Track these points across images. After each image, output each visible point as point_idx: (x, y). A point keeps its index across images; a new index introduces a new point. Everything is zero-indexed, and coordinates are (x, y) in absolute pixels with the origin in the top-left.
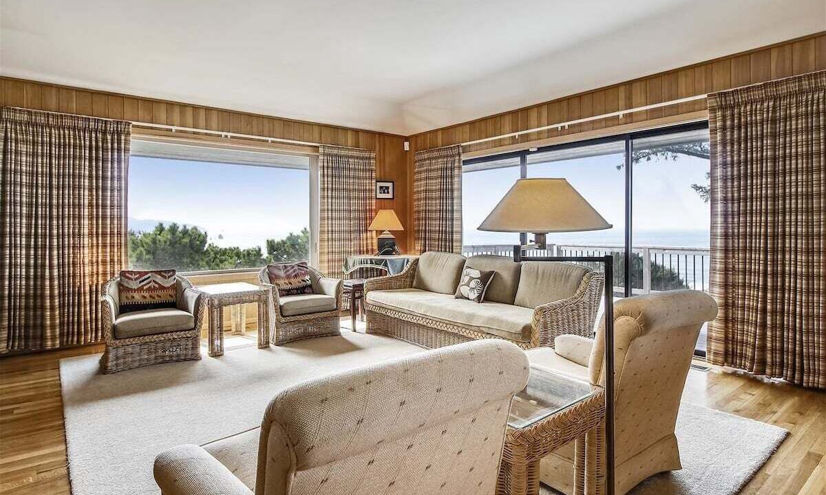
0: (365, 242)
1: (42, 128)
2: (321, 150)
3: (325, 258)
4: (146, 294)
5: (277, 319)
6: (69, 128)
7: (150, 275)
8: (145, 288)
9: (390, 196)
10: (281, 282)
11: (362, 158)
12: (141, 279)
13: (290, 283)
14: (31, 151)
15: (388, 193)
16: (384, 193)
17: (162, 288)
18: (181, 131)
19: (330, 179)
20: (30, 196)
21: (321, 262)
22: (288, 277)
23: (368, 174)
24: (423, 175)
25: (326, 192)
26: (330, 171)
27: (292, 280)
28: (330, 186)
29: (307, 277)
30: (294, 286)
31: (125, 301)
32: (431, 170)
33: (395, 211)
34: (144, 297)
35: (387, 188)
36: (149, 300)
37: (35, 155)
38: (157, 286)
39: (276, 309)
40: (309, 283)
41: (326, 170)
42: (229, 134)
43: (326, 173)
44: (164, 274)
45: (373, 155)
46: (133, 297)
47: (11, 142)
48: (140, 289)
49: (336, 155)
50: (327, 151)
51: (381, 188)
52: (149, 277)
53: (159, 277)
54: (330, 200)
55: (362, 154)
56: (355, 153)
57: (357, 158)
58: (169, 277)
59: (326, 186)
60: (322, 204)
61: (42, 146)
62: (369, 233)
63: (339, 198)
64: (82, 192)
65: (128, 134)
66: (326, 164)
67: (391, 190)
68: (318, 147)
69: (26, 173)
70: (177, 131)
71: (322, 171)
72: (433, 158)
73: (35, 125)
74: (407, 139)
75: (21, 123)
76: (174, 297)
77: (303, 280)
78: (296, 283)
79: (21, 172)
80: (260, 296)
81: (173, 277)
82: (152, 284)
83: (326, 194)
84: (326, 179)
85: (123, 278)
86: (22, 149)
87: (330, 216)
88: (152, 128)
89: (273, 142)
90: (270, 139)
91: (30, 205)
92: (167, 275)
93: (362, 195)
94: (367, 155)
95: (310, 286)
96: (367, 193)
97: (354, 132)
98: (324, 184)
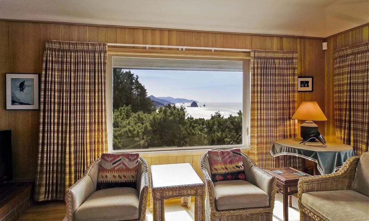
0: (288, 128)
1: (67, 53)
2: (252, 54)
3: (256, 141)
4: (116, 174)
5: (212, 213)
6: (80, 51)
7: (120, 157)
8: (116, 168)
9: (310, 89)
10: (218, 167)
11: (286, 59)
12: (114, 162)
13: (226, 169)
14: (61, 68)
15: (308, 86)
16: (304, 86)
17: (128, 169)
18: (152, 48)
19: (259, 77)
20: (59, 97)
21: (252, 144)
22: (225, 163)
23: (291, 72)
24: (346, 70)
25: (256, 88)
26: (259, 71)
27: (228, 166)
28: (259, 83)
29: (241, 164)
30: (229, 171)
31: (101, 179)
32: (356, 65)
33: (317, 102)
34: (114, 177)
35: (307, 82)
36: (117, 179)
37: (62, 70)
38: (124, 167)
39: (211, 203)
40: (242, 169)
41: (256, 70)
42: (184, 48)
43: (256, 72)
44: (130, 157)
45: (295, 55)
46: (106, 176)
47: (49, 63)
48: (113, 170)
49: (264, 58)
50: (257, 55)
51: (302, 82)
52: (120, 160)
53: (127, 160)
54: (259, 95)
55: (286, 56)
56: (280, 55)
57: (282, 58)
58: (133, 160)
59: (256, 83)
60: (253, 98)
61: (66, 65)
62: (292, 121)
63: (267, 92)
64: (86, 94)
65: (105, 52)
66: (256, 65)
67: (310, 84)
68: (249, 52)
69: (58, 83)
70: (149, 48)
71: (253, 71)
72: (358, 53)
73: (63, 51)
74: (324, 40)
75: (55, 51)
76: (135, 177)
77: (237, 166)
78: (231, 168)
79: (55, 82)
80: (197, 191)
81: (136, 161)
82: (121, 165)
83: (256, 90)
84: (256, 77)
85: (102, 160)
86: (56, 67)
87: (259, 107)
88: (134, 47)
89: (215, 51)
90: (213, 49)
91: (59, 104)
92: (132, 158)
93: (286, 89)
94: (290, 55)
95: (243, 172)
96: (291, 87)
97: (279, 38)
98: (254, 82)
